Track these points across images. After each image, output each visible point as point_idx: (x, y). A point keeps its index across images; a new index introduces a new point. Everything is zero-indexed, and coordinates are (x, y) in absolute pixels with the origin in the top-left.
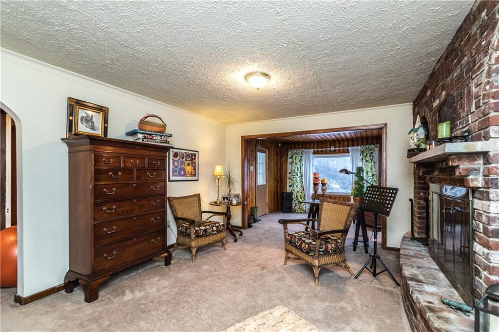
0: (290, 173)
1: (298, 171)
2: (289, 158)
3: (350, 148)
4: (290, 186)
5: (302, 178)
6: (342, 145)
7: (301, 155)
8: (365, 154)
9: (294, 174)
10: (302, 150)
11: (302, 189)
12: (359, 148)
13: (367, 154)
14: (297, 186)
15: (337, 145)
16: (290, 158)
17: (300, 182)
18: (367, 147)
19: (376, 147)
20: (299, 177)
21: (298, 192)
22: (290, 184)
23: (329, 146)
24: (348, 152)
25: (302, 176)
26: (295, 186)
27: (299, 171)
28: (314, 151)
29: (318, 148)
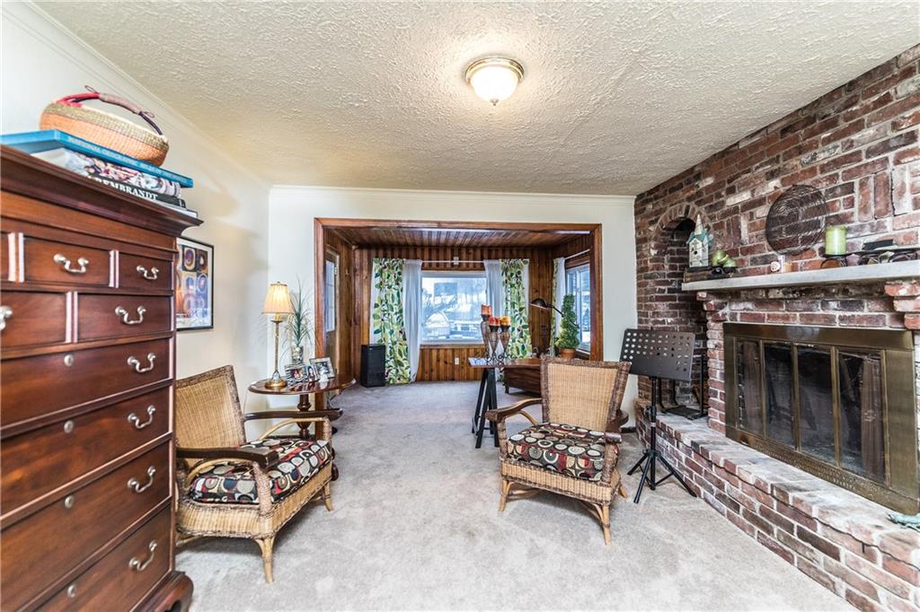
0: (376, 306)
1: (393, 301)
2: (374, 275)
3: (486, 263)
4: (377, 332)
5: (401, 316)
6: (471, 256)
7: (399, 270)
8: (509, 274)
9: (385, 308)
10: (400, 261)
11: (401, 336)
12: (500, 262)
13: (512, 274)
14: (392, 332)
15: (464, 255)
16: (377, 276)
17: (398, 324)
18: (512, 261)
19: (525, 263)
20: (396, 313)
21: (394, 343)
22: (378, 327)
23: (450, 257)
24: (482, 268)
25: (401, 311)
26: (387, 331)
27: (396, 302)
28: (423, 264)
29: (430, 260)
